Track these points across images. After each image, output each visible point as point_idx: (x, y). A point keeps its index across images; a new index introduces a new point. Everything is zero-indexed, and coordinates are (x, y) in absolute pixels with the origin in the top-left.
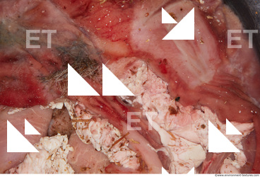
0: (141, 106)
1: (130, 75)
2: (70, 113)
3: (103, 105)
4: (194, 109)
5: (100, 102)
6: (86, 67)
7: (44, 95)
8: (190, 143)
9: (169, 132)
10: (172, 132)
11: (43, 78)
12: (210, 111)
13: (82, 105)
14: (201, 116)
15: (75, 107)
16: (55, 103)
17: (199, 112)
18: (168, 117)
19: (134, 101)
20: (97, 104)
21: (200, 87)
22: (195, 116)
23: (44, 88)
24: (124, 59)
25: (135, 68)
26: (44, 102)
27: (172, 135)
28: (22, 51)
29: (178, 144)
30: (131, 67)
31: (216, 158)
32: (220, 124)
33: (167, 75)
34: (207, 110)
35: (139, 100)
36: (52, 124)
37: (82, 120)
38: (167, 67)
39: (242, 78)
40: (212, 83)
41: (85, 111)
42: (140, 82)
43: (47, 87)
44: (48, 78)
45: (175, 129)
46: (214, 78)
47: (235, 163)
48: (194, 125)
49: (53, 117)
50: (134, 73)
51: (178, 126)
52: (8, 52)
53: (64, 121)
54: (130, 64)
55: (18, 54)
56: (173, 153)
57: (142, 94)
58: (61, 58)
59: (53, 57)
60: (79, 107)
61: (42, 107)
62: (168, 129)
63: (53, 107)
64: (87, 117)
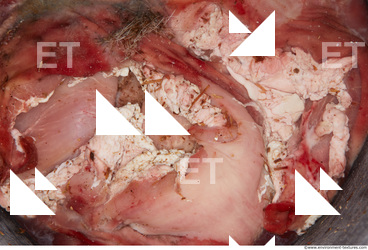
0: (220, 59)
1: (202, 23)
2: (139, 78)
3: (175, 61)
4: (283, 52)
5: (170, 58)
6: (150, 21)
7: (106, 59)
8: (283, 94)
9: (257, 84)
10: (261, 83)
11: (102, 40)
12: (302, 52)
13: (151, 66)
14: (292, 59)
15: (143, 68)
16: (120, 68)
17: (289, 54)
18: (253, 66)
19: (212, 55)
20: (167, 60)
21: (287, 25)
22: (286, 59)
23: (104, 51)
24: (192, 6)
25: (206, 14)
26: (106, 68)
27: (261, 88)
28: (73, 15)
29: (269, 97)
30: (202, 15)
31: (316, 106)
32: (316, 64)
33: (245, 16)
34: (298, 51)
35: (217, 53)
36: (118, 96)
37: (154, 81)
38: (244, 6)
39: (337, 9)
40: (301, 18)
41: (155, 71)
42: (216, 30)
43: (108, 49)
44: (108, 39)
45: (263, 78)
46: (302, 12)
47: (338, 106)
48: (285, 71)
49: (119, 89)
50: (206, 20)
51: (267, 74)
52: (58, 18)
53: (132, 91)
54: (200, 11)
55: (69, 18)
56: (265, 108)
57: (220, 45)
58: (119, 15)
59: (109, 15)
60: (148, 67)
61: (105, 75)
62: (255, 81)
63: (117, 75)
64: (158, 77)
